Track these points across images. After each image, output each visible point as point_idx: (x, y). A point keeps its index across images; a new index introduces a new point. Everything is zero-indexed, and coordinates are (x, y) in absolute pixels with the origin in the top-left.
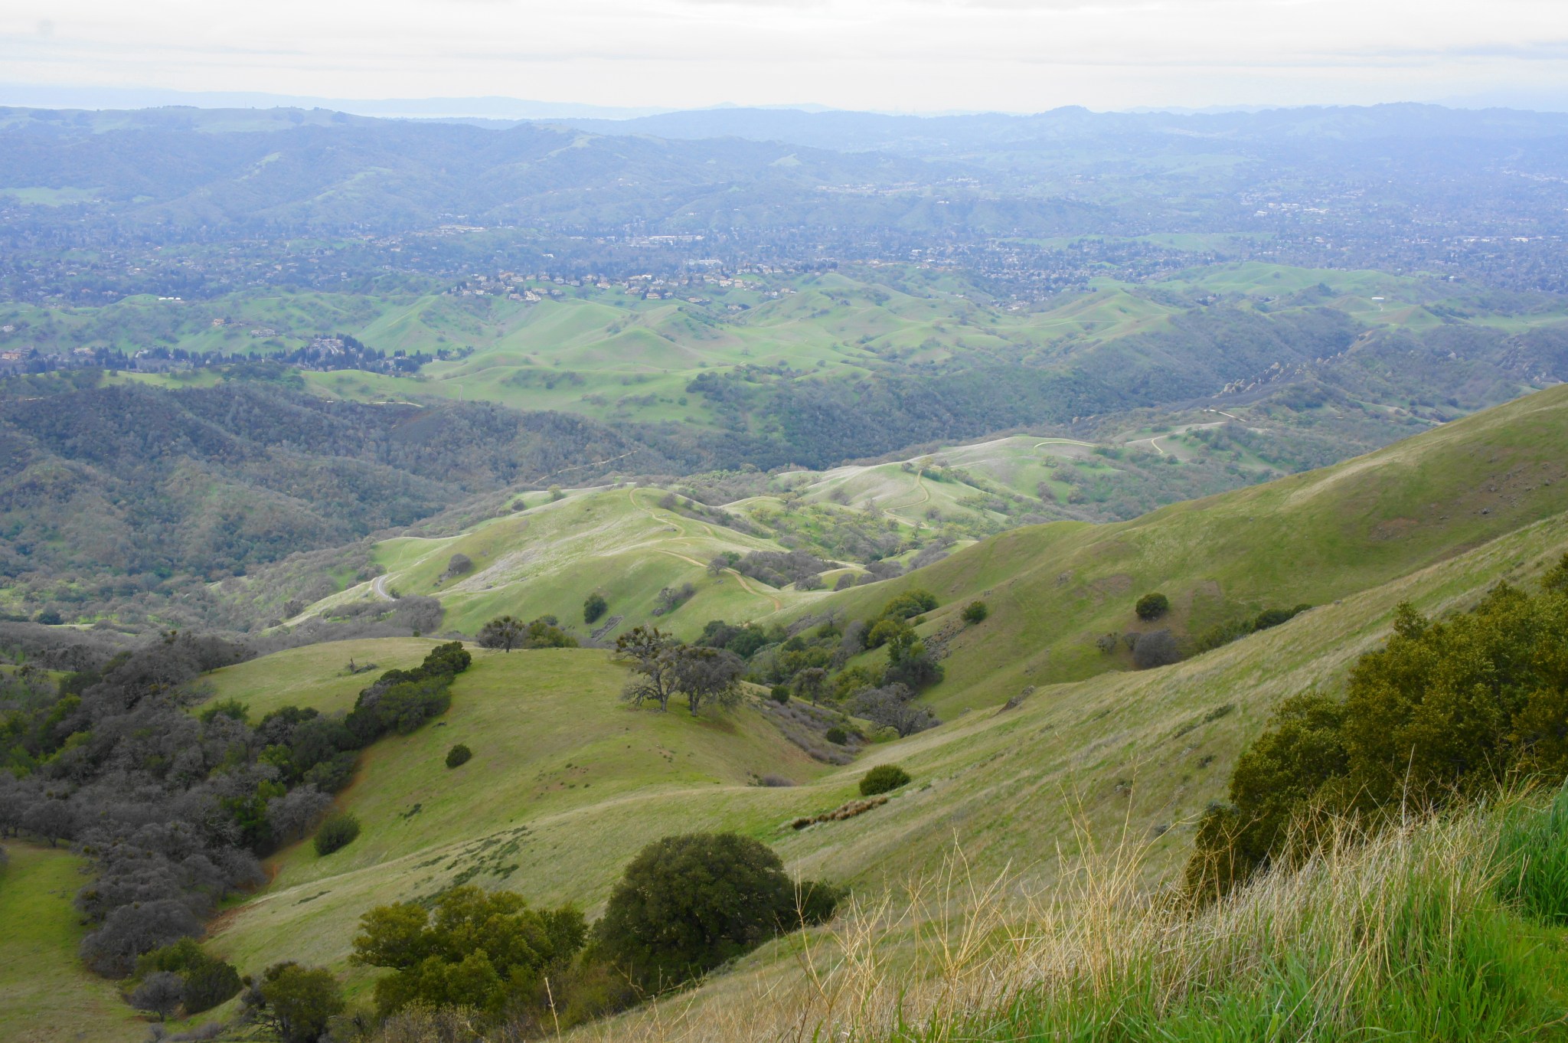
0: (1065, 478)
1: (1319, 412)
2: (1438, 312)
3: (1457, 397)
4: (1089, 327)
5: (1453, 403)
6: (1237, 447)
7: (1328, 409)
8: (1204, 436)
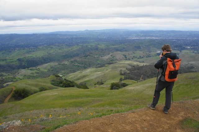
0: (51, 68)
1: (87, 57)
2: (107, 46)
3: (104, 54)
4: (72, 49)
5: (104, 55)
6: (75, 62)
7: (88, 57)
8: (71, 61)
